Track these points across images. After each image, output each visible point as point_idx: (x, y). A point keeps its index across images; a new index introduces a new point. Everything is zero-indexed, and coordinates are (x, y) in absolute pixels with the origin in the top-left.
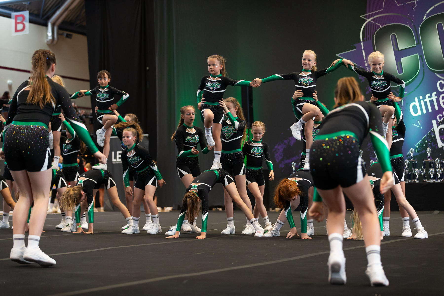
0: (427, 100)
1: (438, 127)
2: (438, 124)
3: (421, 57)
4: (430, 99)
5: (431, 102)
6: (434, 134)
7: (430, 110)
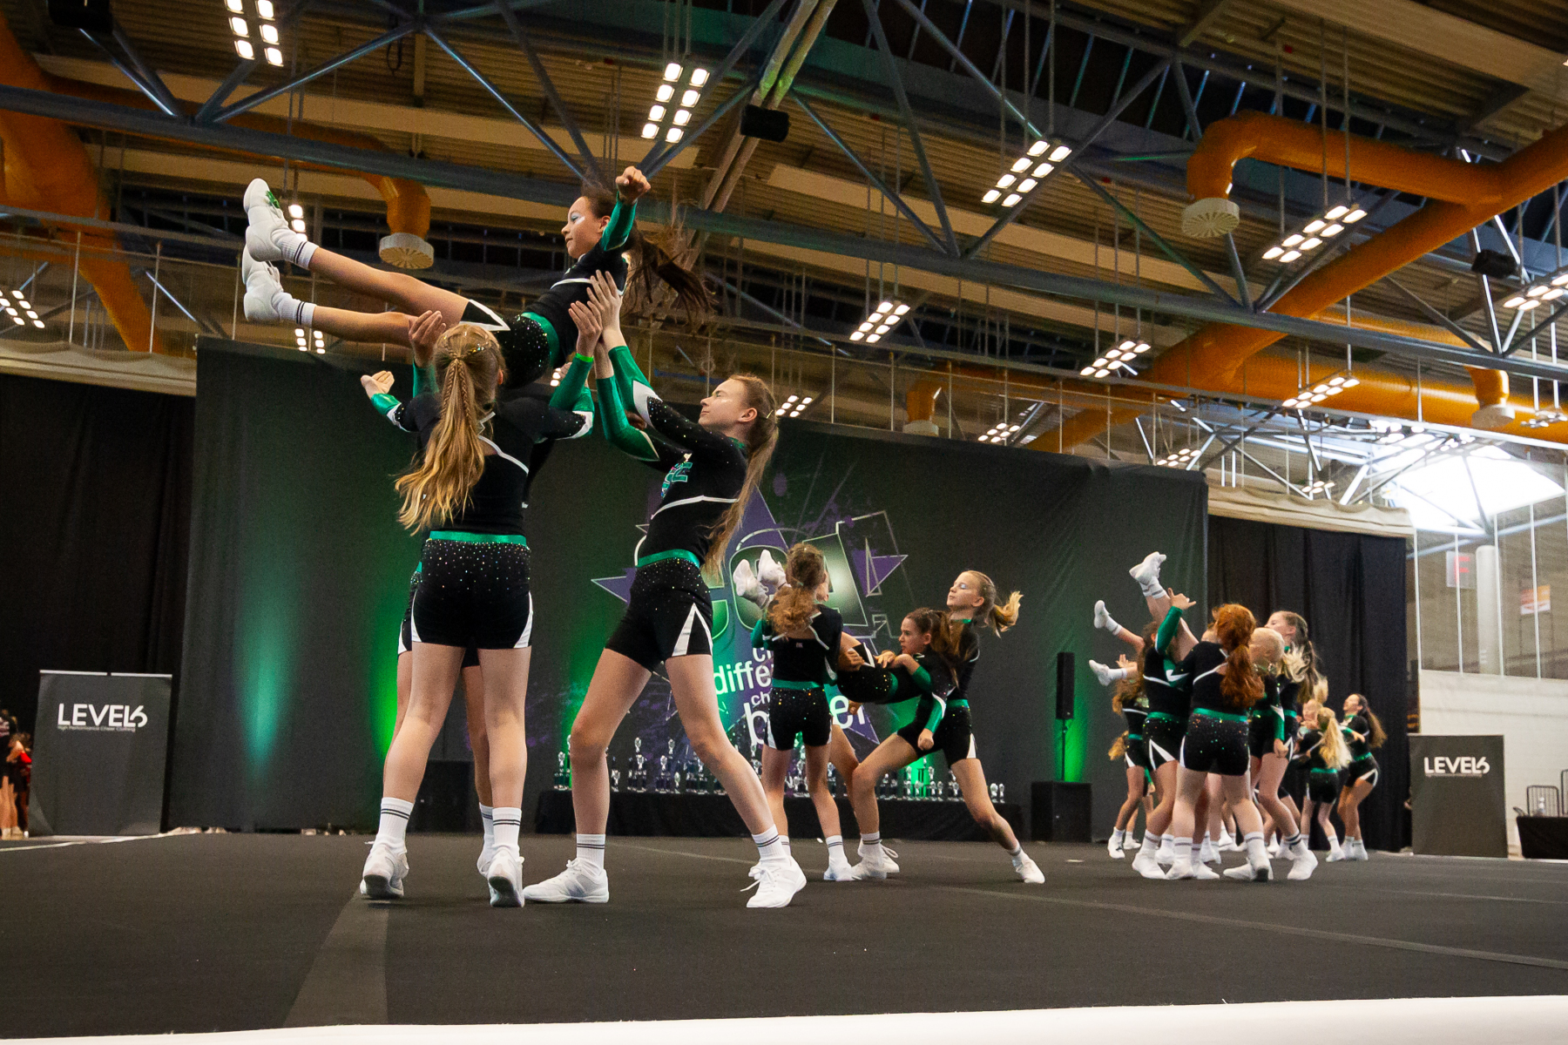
0: (738, 671)
1: (752, 712)
2: (753, 710)
3: (731, 605)
4: (743, 670)
5: (744, 675)
6: (746, 724)
7: (742, 688)
